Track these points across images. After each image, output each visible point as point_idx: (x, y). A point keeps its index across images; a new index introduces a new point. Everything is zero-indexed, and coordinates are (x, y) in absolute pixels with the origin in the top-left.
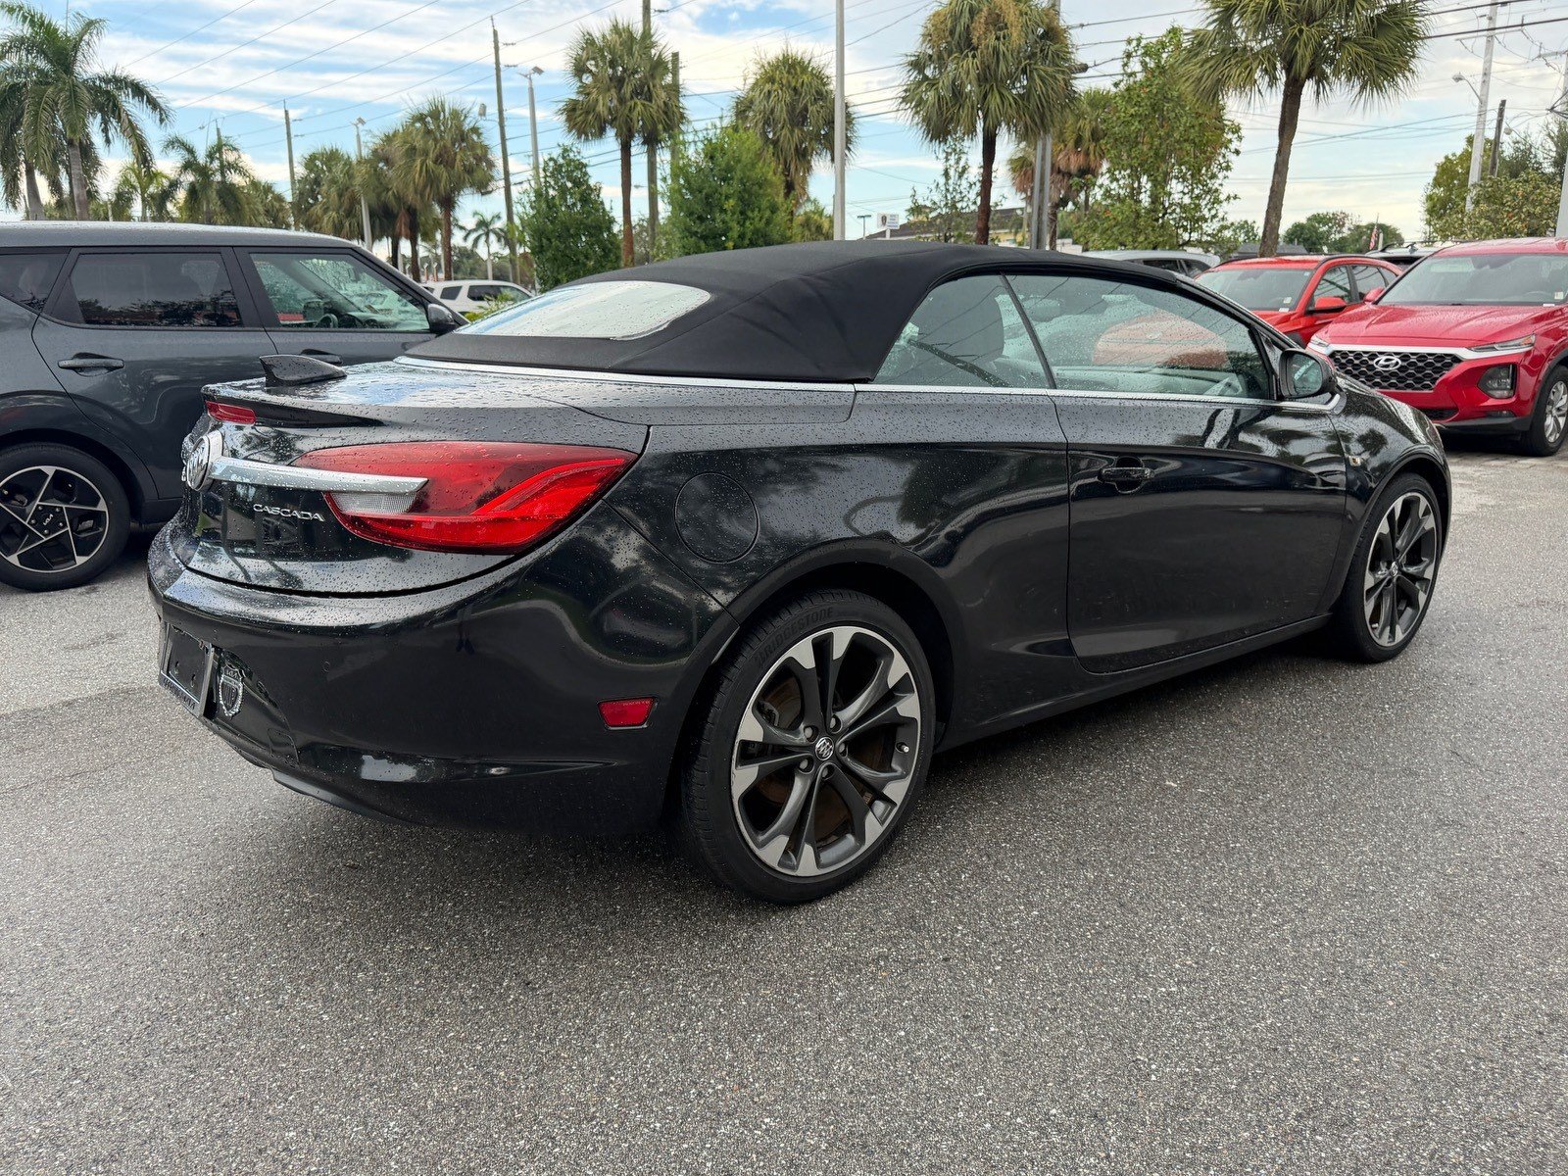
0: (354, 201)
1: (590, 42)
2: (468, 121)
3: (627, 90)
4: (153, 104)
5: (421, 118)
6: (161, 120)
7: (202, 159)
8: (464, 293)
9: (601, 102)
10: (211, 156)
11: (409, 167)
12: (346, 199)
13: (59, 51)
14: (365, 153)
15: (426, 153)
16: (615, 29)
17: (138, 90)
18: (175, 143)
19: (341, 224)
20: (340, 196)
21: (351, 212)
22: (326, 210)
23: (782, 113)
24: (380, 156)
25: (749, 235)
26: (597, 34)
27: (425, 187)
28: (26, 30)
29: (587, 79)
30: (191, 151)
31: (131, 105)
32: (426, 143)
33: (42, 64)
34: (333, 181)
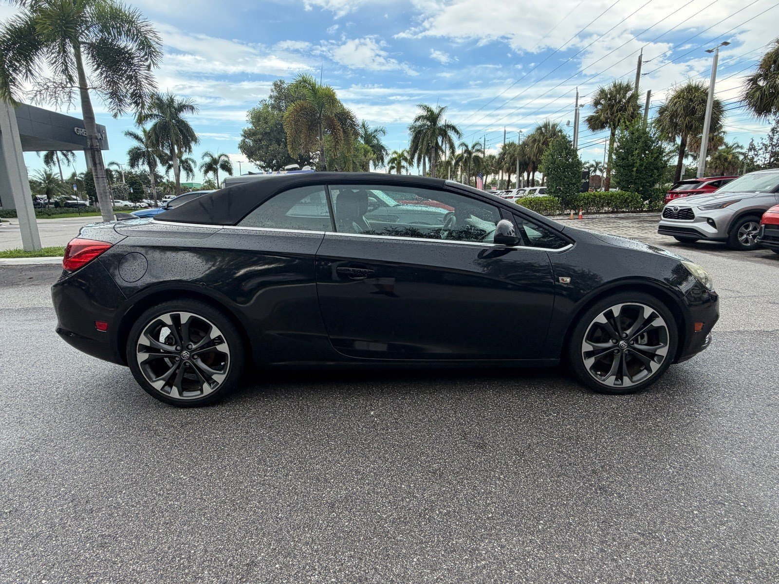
0: (515, 160)
1: (603, 91)
2: (558, 127)
3: (615, 109)
4: (457, 132)
5: (540, 128)
6: (459, 137)
7: (470, 148)
8: (537, 191)
9: (603, 115)
10: (473, 147)
11: (532, 147)
12: (512, 160)
13: (433, 117)
14: (521, 143)
15: (539, 141)
16: (615, 86)
17: (453, 128)
18: (463, 144)
19: (510, 168)
20: (511, 158)
21: (514, 164)
22: (505, 164)
23: (680, 111)
24: (525, 144)
25: (645, 164)
26: (606, 88)
27: (537, 154)
28: (424, 113)
29: (599, 107)
30: (467, 146)
31: (451, 134)
32: (540, 137)
33: (429, 123)
34: (509, 153)
